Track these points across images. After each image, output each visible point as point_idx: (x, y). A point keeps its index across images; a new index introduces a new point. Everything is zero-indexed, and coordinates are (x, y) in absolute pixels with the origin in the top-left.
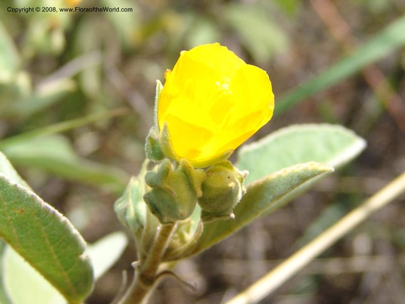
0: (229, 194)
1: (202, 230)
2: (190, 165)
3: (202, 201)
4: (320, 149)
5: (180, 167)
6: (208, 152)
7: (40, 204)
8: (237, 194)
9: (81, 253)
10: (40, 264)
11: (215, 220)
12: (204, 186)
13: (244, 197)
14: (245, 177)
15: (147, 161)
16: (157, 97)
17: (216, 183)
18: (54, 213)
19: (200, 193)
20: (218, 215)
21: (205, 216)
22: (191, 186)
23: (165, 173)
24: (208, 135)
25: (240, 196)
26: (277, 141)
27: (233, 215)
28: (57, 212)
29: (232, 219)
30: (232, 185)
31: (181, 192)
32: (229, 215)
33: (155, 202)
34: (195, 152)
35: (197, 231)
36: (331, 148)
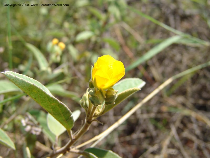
0: (113, 97)
1: (104, 108)
2: (102, 89)
3: (106, 99)
4: (133, 85)
5: (99, 90)
6: (107, 85)
7: (59, 102)
8: (115, 97)
9: (71, 116)
10: (59, 119)
11: (109, 104)
12: (106, 95)
13: (117, 98)
14: (117, 92)
15: (88, 89)
16: (92, 70)
17: (110, 94)
18: (63, 104)
19: (105, 97)
20: (110, 103)
21: (106, 103)
22: (102, 95)
23: (95, 92)
24: (107, 80)
25: (116, 97)
26: (122, 83)
27: (114, 103)
28: (64, 104)
29: (114, 104)
30: (114, 94)
31: (100, 97)
32: (113, 103)
33: (92, 100)
34: (103, 85)
35: (103, 108)
36: (136, 84)
